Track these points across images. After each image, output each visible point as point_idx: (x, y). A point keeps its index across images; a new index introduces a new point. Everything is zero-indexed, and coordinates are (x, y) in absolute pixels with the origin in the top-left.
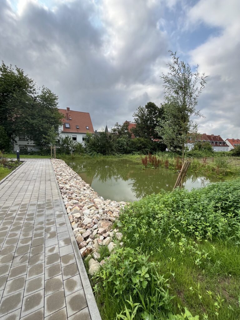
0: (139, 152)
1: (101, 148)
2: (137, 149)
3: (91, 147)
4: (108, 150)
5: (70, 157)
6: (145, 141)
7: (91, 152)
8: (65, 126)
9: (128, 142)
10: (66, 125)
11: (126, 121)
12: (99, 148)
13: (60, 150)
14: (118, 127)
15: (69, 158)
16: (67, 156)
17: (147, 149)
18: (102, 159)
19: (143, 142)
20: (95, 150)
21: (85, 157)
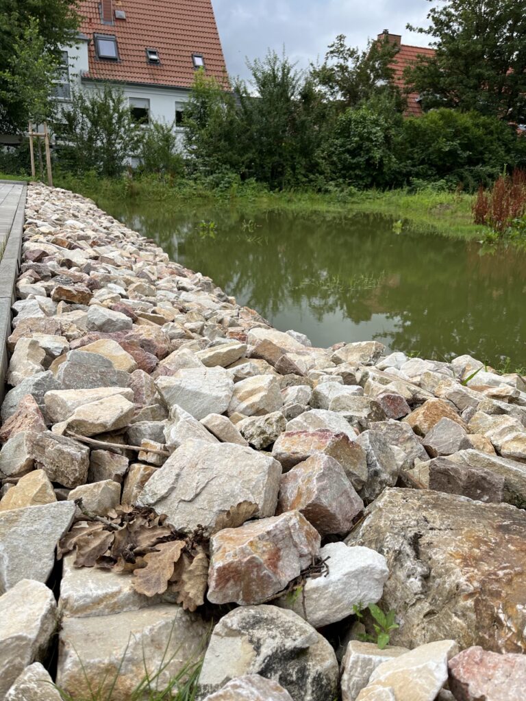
0: (442, 182)
1: (261, 152)
2: (432, 165)
3: (217, 149)
4: (293, 168)
5: (119, 187)
6: (477, 125)
7: (212, 173)
8: (97, 51)
9: (393, 132)
10: (101, 43)
11: (386, 32)
12: (250, 155)
13: (73, 158)
14: (341, 61)
15: (115, 193)
16: (106, 183)
17: (488, 169)
18: (265, 206)
19: (466, 129)
20: (233, 166)
21: (187, 190)
